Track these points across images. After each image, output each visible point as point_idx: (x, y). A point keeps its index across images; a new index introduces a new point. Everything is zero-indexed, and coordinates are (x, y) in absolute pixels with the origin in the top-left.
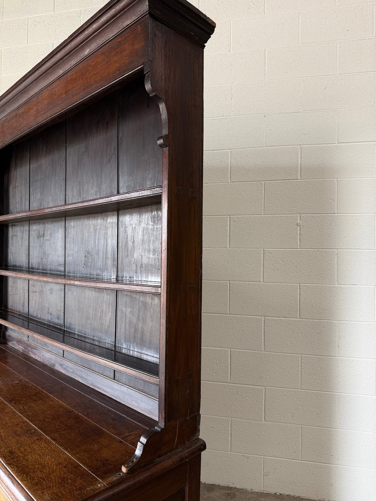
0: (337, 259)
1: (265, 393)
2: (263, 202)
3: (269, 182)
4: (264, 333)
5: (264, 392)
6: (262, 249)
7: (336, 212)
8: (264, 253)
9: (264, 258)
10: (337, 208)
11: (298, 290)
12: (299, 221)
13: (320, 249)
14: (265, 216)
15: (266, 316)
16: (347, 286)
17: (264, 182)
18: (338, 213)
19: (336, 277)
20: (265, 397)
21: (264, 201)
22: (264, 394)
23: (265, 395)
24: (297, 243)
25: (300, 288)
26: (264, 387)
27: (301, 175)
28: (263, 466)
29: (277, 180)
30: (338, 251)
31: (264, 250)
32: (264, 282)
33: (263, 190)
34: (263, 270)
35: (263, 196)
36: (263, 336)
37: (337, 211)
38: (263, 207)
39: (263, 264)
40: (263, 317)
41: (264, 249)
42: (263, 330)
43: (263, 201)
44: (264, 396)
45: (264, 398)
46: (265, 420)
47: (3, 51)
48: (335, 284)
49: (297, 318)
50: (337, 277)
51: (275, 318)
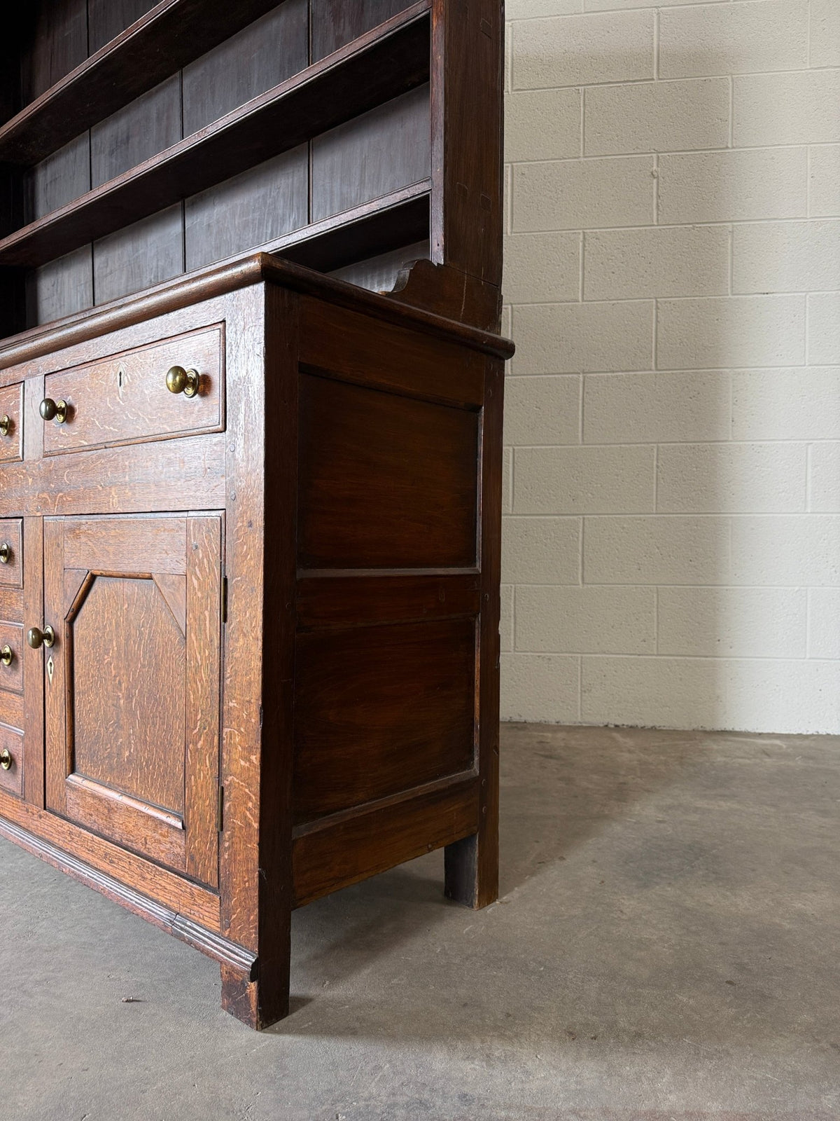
0: (732, 245)
1: (583, 529)
2: (582, 131)
3: (593, 86)
4: (583, 406)
5: (581, 525)
6: (581, 231)
7: (730, 146)
8: (584, 238)
9: (584, 250)
10: (732, 135)
11: (654, 311)
12: (655, 168)
13: (698, 223)
14: (585, 159)
15: (586, 373)
16: (751, 297)
17: (583, 87)
18: (733, 148)
19: (729, 279)
20: (583, 535)
21: (584, 129)
22: (581, 530)
23: (583, 532)
24: (651, 214)
25: (657, 308)
26: (581, 517)
27: (658, 70)
28: (579, 675)
29: (610, 83)
30: (733, 226)
31: (584, 233)
32: (585, 301)
33: (582, 105)
34: (583, 274)
35: (582, 118)
36: (580, 414)
37: (732, 143)
38: (582, 142)
39: (583, 263)
40: (581, 376)
41: (585, 231)
42: (581, 402)
43: (582, 128)
44: (581, 535)
45: (580, 539)
46: (583, 583)
48: (728, 295)
49: (651, 370)
50: (732, 281)
51: (605, 374)
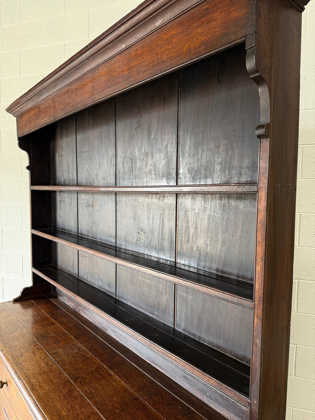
1: (296, 351)
2: (301, 166)
3: (307, 145)
4: (298, 295)
5: (295, 349)
6: (298, 213)
8: (300, 217)
9: (300, 223)
14: (302, 180)
15: (299, 279)
17: (302, 145)
20: (296, 354)
21: (302, 165)
22: (295, 351)
23: (296, 352)
26: (295, 345)
28: (291, 416)
31: (300, 214)
33: (301, 154)
34: (299, 234)
35: (301, 160)
36: (296, 298)
38: (301, 171)
39: (299, 229)
40: (297, 280)
41: (300, 213)
42: (296, 292)
43: (301, 165)
44: (295, 354)
45: (295, 355)
46: (295, 375)
47: (43, 21)
51: (309, 281)
